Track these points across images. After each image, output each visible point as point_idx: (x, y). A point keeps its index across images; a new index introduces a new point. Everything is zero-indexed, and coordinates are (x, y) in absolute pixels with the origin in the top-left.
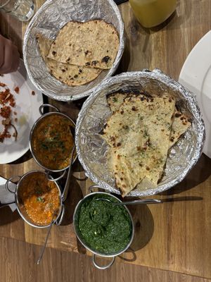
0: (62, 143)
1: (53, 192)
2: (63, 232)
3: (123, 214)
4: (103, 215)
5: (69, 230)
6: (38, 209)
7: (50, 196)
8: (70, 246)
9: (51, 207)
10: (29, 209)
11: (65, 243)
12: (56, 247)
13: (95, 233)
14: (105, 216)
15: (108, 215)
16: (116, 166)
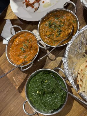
0: (61, 31)
1: (32, 51)
2: (18, 73)
3: (62, 97)
4: (50, 87)
5: (22, 76)
6: (18, 53)
7: (29, 53)
8: (15, 83)
9: (25, 58)
10: (13, 49)
11: (15, 79)
12: (9, 77)
13: (38, 92)
14: (51, 89)
15: (53, 89)
16: (82, 70)
